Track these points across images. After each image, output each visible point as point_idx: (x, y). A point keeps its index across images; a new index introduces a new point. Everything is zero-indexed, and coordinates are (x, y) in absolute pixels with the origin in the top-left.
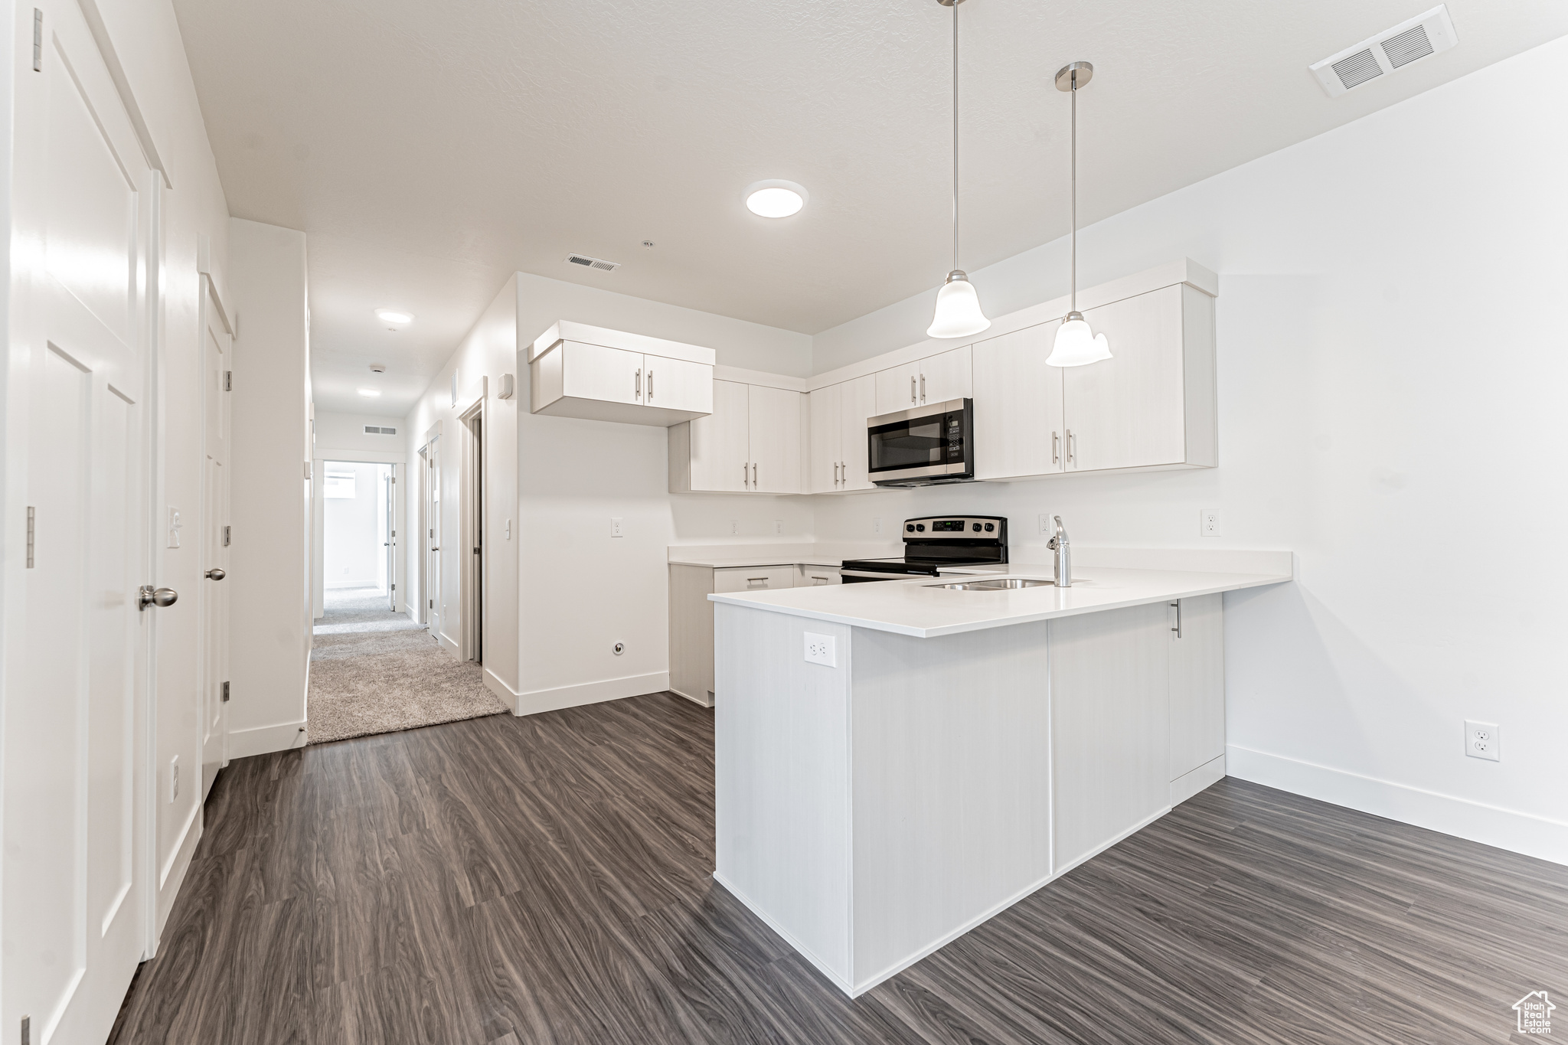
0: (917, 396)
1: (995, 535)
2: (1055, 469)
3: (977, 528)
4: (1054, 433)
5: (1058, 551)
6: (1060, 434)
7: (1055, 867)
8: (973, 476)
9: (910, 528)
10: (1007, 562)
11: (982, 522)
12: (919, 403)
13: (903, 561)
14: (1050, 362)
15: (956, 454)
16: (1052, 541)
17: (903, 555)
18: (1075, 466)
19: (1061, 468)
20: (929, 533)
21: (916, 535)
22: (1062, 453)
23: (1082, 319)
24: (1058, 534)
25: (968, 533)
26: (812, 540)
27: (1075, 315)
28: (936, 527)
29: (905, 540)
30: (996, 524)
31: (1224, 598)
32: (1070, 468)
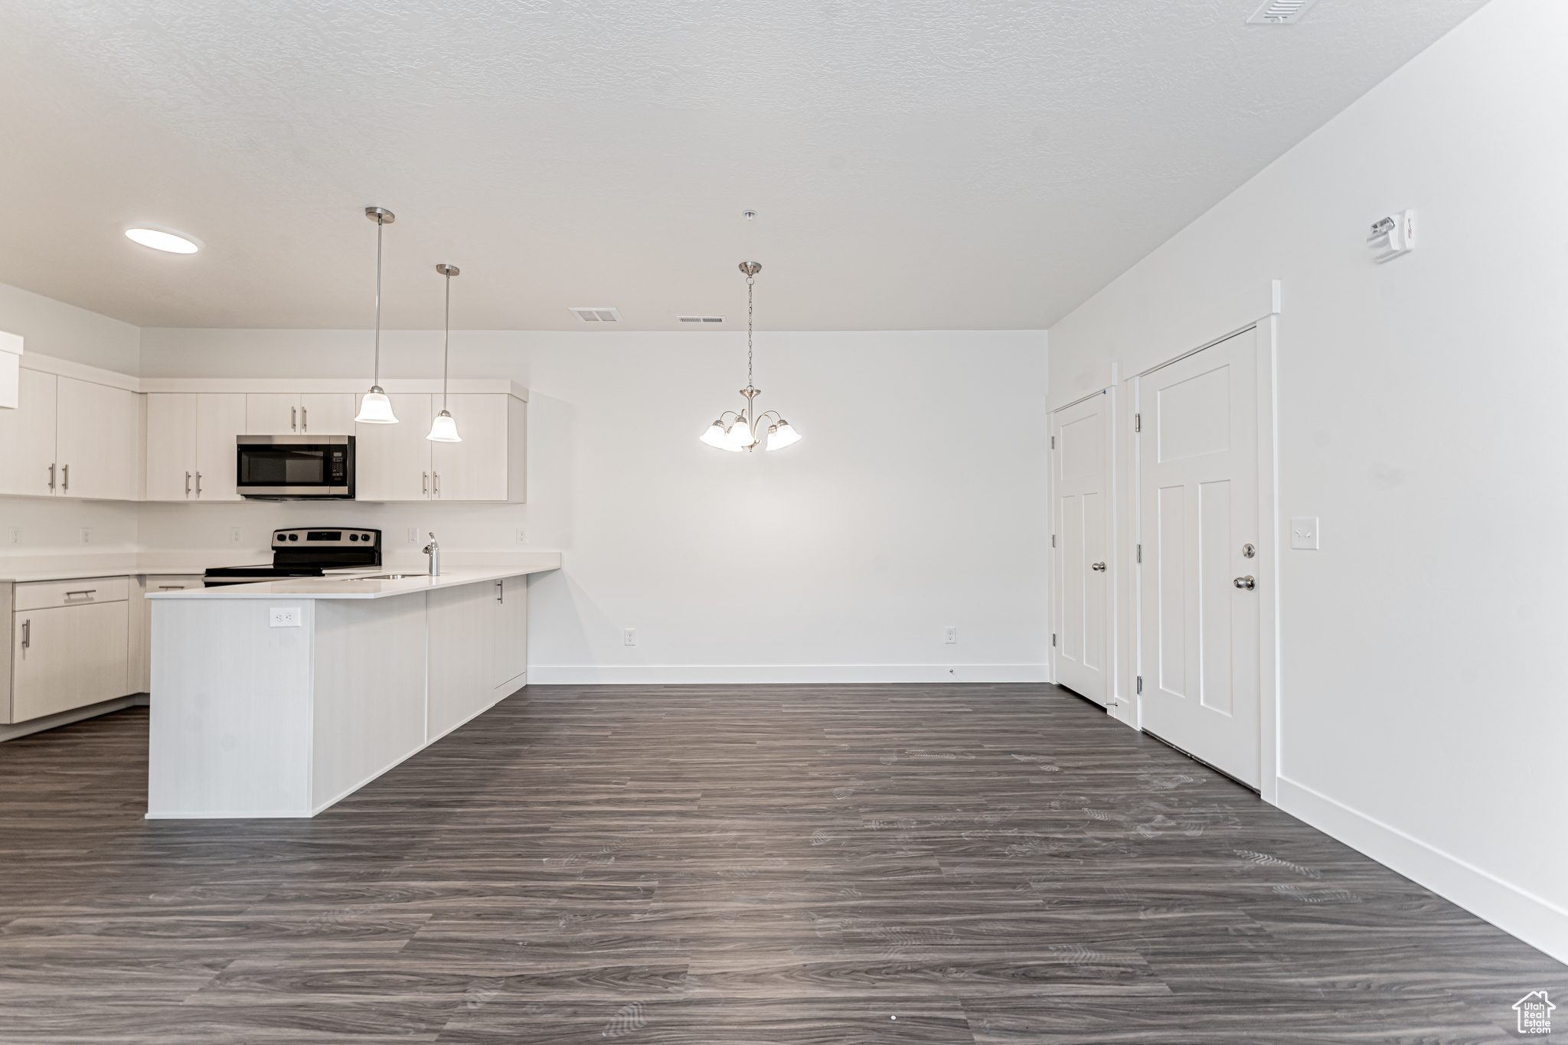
0: (296, 424)
1: (371, 543)
2: (424, 498)
3: (354, 538)
4: (424, 473)
5: (432, 554)
6: (428, 473)
7: (428, 738)
8: (354, 497)
9: (282, 538)
10: (380, 564)
11: (360, 534)
12: (299, 431)
13: (272, 567)
14: (428, 438)
15: (339, 479)
16: (426, 548)
17: (272, 562)
18: (439, 497)
19: (428, 497)
20: (302, 541)
21: (288, 543)
22: (429, 487)
23: (450, 416)
24: (432, 544)
25: (345, 542)
26: (134, 549)
27: (445, 413)
28: (312, 536)
29: (273, 548)
30: (372, 535)
31: (528, 579)
32: (435, 497)
